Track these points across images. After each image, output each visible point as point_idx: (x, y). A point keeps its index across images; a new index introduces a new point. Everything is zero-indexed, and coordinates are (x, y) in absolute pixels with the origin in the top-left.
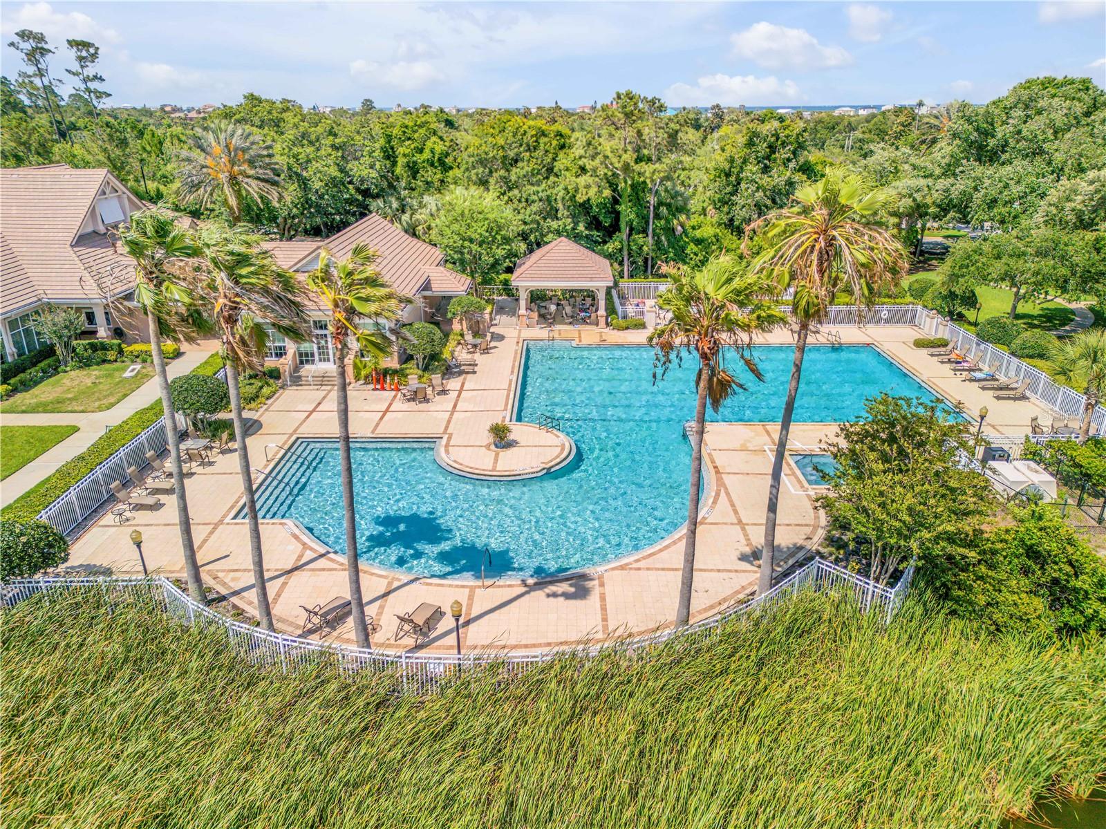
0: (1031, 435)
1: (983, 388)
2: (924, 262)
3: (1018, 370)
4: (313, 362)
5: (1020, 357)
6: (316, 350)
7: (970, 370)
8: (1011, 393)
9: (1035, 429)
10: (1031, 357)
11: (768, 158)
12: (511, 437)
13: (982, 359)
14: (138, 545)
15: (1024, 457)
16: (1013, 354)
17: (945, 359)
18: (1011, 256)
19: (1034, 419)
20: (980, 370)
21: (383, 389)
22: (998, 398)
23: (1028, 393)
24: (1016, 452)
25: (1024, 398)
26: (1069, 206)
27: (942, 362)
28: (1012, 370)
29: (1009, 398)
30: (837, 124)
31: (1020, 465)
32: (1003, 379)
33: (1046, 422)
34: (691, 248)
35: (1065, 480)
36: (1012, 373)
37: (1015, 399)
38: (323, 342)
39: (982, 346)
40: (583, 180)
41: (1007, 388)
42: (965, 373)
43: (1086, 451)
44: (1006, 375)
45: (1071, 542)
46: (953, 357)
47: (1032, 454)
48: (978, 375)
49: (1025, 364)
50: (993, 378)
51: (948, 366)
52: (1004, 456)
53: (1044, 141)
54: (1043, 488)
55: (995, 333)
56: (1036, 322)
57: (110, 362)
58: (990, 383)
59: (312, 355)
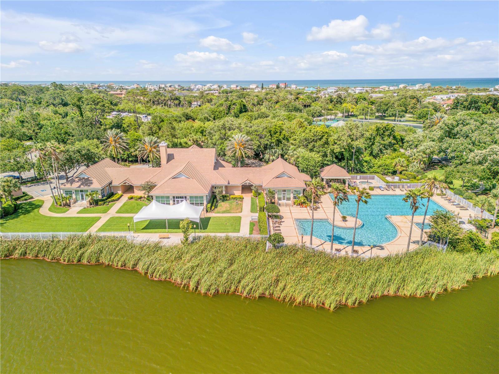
0: (469, 218)
1: (457, 207)
2: (433, 166)
3: (465, 202)
4: (281, 200)
5: (466, 199)
6: (282, 197)
7: (453, 202)
8: (464, 208)
9: (470, 217)
10: (468, 199)
11: (383, 134)
12: (347, 219)
13: (456, 199)
14: (302, 238)
15: (468, 223)
16: (464, 198)
17: (446, 199)
18: (461, 172)
19: (470, 215)
20: (455, 202)
21: (303, 207)
22: (461, 210)
23: (468, 208)
24: (466, 222)
25: (467, 209)
26: (477, 158)
27: (445, 200)
28: (464, 202)
29: (463, 210)
30: (389, 103)
31: (468, 225)
32: (462, 205)
33: (473, 215)
34: (365, 164)
35: (477, 228)
36: (464, 203)
37: (465, 210)
38: (284, 195)
39: (455, 196)
40: (336, 146)
41: (463, 207)
42: (452, 203)
43: (481, 222)
44: (462, 203)
45: (478, 236)
46: (448, 198)
47: (470, 223)
48: (455, 203)
49: (467, 201)
50: (459, 204)
51: (447, 201)
52: (464, 223)
53: (469, 133)
54: (473, 230)
55: (459, 192)
56: (469, 188)
57: (228, 200)
58: (458, 205)
59: (281, 198)
